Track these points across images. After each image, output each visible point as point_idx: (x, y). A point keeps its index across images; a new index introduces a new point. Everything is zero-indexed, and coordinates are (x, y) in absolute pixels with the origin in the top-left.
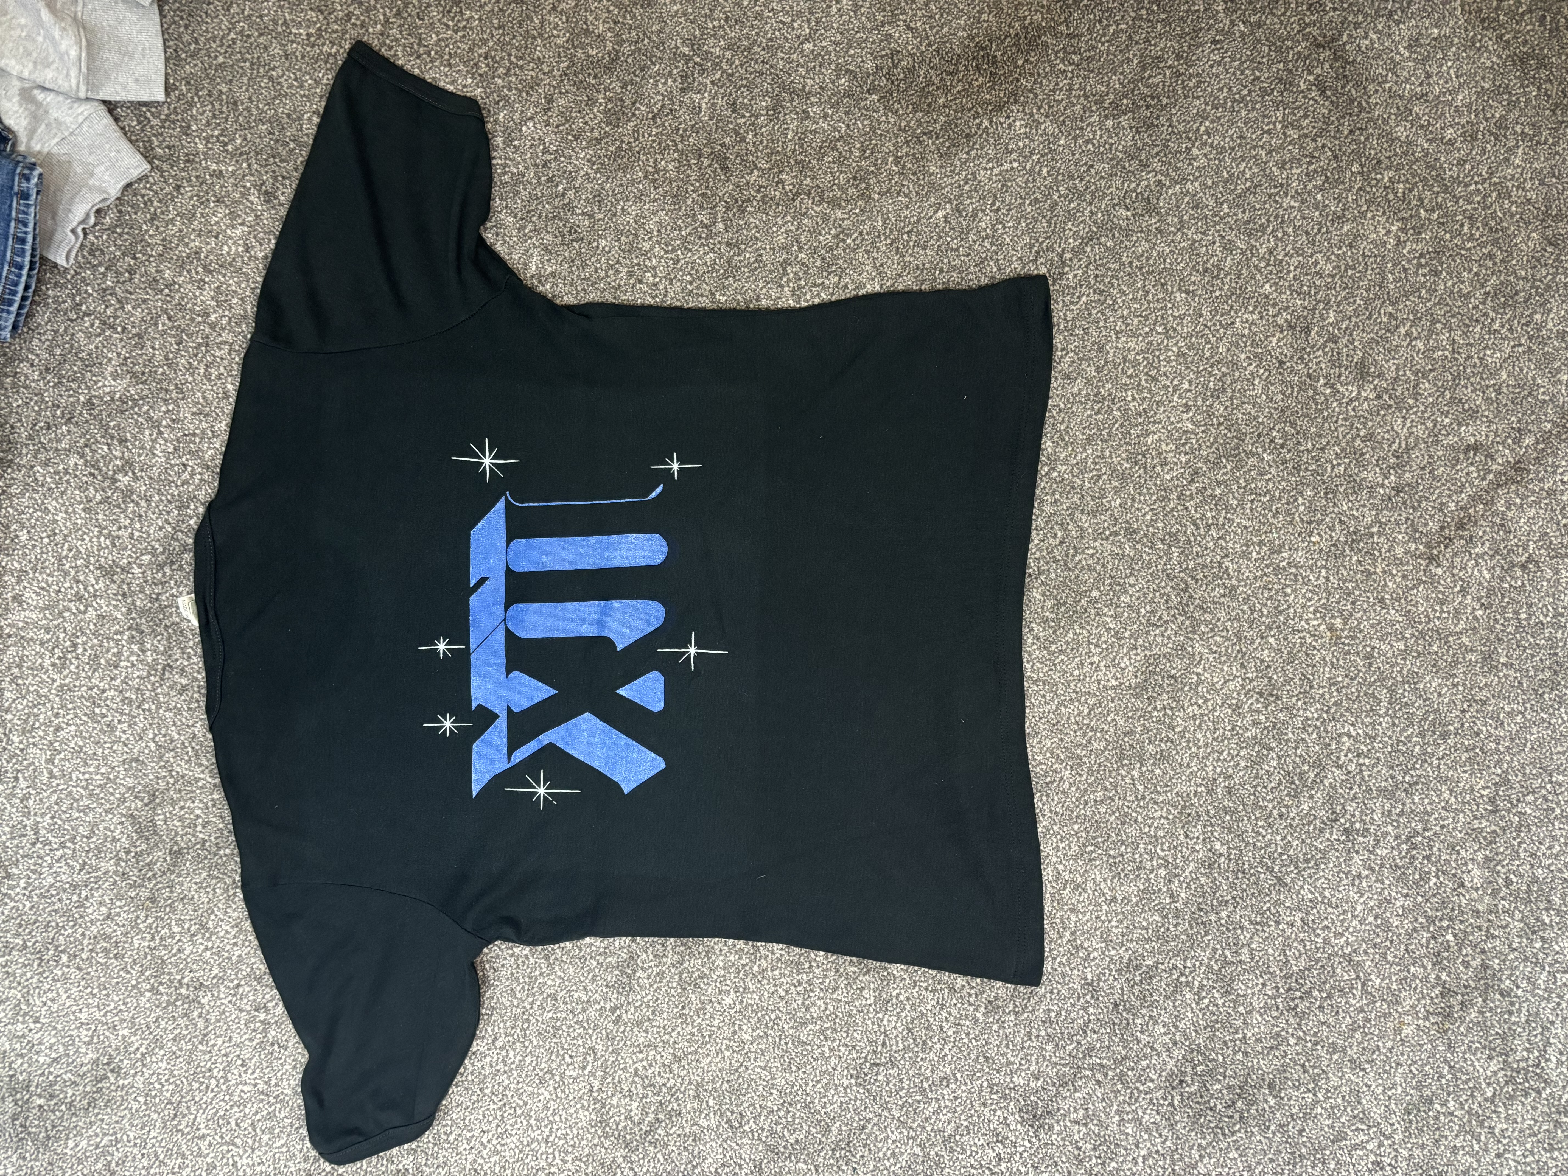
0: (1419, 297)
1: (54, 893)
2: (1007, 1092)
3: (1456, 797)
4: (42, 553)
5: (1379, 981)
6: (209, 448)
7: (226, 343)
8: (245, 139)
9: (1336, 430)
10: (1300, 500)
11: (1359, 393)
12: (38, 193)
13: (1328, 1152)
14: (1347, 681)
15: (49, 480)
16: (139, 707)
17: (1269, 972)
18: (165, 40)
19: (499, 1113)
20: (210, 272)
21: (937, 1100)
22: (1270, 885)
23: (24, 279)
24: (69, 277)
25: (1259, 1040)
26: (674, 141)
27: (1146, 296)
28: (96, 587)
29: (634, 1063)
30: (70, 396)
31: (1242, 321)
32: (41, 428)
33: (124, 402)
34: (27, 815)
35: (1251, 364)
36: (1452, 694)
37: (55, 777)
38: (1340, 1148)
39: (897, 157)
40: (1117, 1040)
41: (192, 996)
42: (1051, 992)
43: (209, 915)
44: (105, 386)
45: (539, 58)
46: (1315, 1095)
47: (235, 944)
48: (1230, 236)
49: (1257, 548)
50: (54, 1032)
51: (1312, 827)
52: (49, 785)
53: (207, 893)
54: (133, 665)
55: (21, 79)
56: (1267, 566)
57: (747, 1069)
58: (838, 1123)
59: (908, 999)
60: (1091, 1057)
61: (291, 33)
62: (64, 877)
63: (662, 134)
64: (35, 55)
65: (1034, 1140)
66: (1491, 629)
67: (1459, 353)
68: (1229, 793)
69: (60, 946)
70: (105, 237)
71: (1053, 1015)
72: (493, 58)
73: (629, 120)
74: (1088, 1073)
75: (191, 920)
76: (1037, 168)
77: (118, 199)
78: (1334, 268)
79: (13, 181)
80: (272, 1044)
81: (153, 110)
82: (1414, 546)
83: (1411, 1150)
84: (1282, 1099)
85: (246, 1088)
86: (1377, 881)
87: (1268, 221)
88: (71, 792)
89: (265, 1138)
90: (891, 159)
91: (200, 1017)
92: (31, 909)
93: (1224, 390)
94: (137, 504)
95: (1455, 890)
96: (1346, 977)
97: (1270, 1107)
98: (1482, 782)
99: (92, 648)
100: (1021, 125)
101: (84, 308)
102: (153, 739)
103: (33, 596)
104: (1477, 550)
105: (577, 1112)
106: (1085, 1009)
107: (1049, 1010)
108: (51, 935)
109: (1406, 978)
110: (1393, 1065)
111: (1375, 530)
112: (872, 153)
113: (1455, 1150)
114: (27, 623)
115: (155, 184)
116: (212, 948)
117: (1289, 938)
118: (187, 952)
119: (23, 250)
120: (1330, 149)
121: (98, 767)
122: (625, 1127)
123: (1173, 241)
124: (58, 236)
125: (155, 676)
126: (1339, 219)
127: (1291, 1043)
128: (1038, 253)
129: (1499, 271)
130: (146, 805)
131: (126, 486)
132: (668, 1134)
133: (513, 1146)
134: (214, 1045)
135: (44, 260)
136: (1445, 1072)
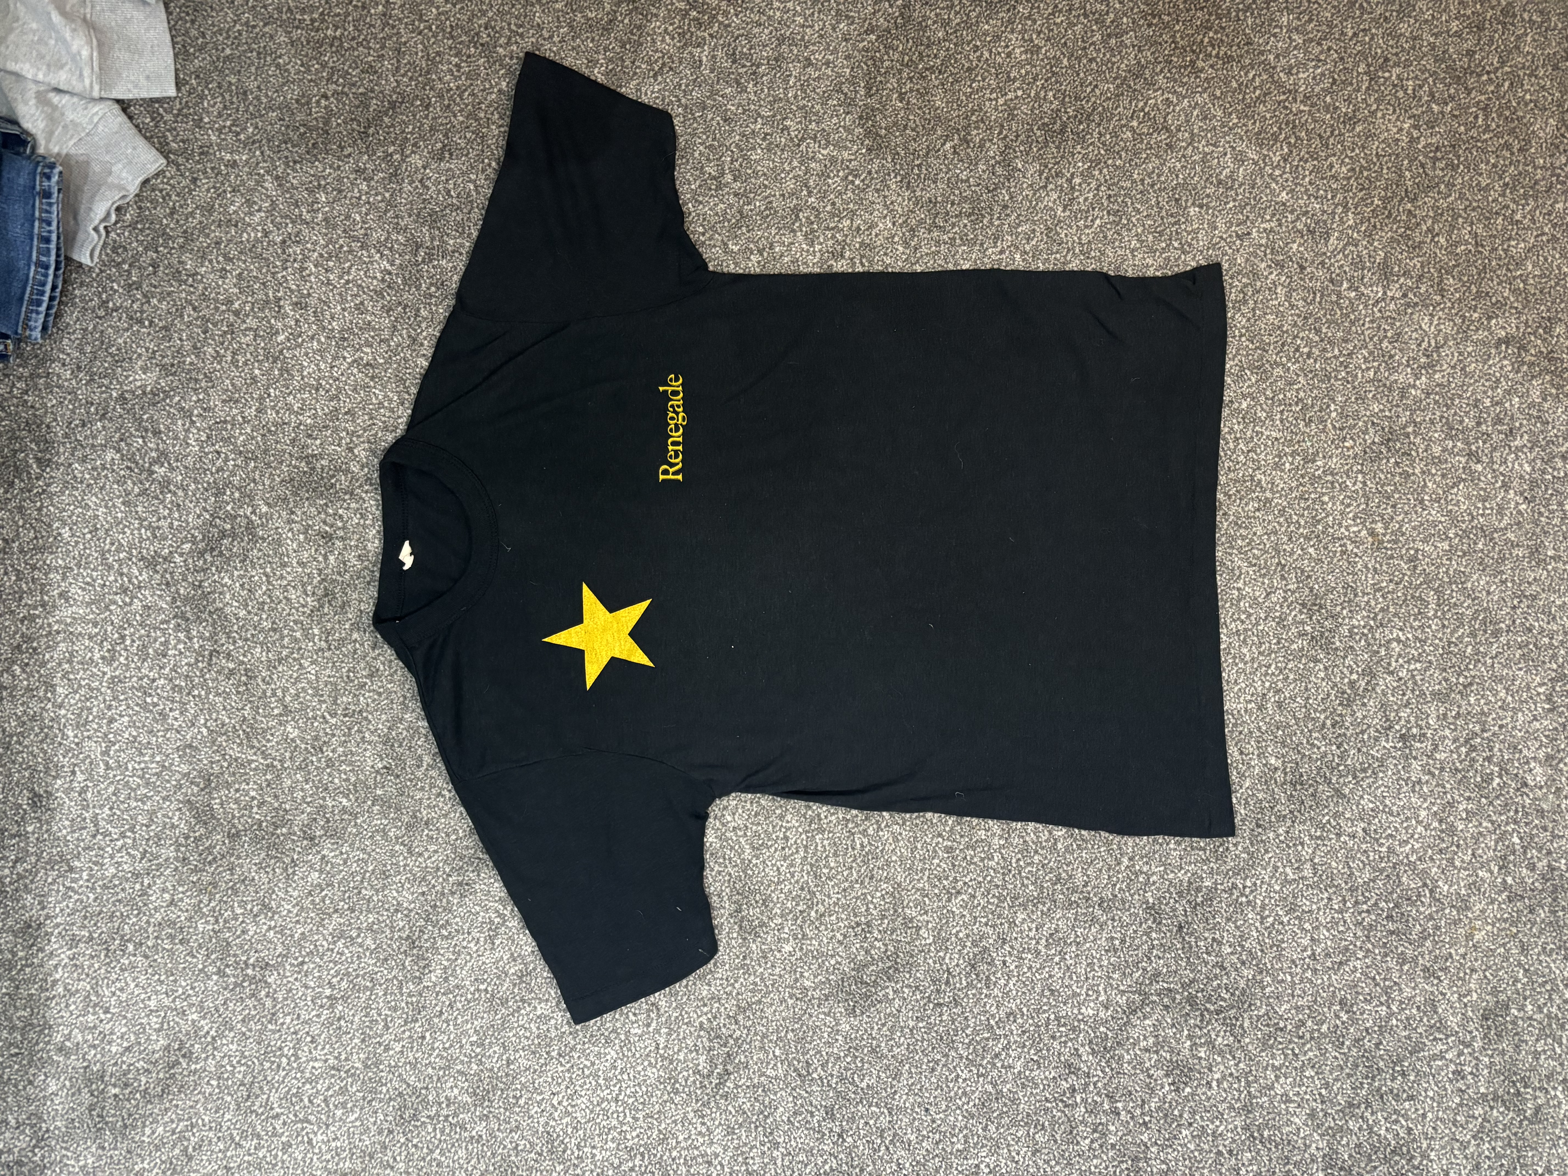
0: (1439, 193)
1: (117, 883)
2: (1076, 1024)
3: (1512, 696)
4: (85, 548)
5: (1446, 888)
6: (241, 434)
7: (250, 329)
8: (257, 127)
9: (1363, 333)
10: (1333, 407)
11: (1385, 293)
12: (59, 191)
13: (1406, 1064)
14: (1392, 586)
15: (87, 476)
16: (189, 694)
17: (1334, 886)
18: (172, 37)
19: (567, 1075)
20: (231, 260)
21: (1006, 1036)
22: (1328, 797)
23: (50, 278)
24: (94, 275)
25: (1328, 955)
26: (676, 96)
27: (1159, 213)
28: (140, 578)
29: (699, 1017)
30: (102, 393)
31: (1258, 231)
32: (77, 426)
33: (155, 395)
34: (86, 808)
35: (1271, 273)
36: (1501, 591)
37: (112, 769)
38: (1418, 1059)
39: (901, 94)
40: (1184, 964)
41: (259, 976)
42: (1113, 920)
43: (271, 895)
44: (135, 380)
45: (538, 25)
46: (1388, 1007)
47: (298, 922)
48: (1241, 146)
49: (1290, 459)
50: (124, 1021)
51: (1366, 737)
52: (106, 777)
53: (267, 873)
54: (181, 653)
55: (37, 82)
56: (1303, 476)
57: (811, 1016)
58: (907, 1066)
59: (968, 936)
60: (1158, 982)
61: (295, 19)
62: (125, 867)
63: (665, 90)
64: (48, 58)
65: (1107, 1070)
66: (1536, 523)
67: (1483, 246)
68: (1280, 707)
69: (125, 935)
70: (126, 234)
71: (1117, 942)
72: (493, 28)
73: (632, 79)
74: (1155, 998)
75: (253, 901)
76: (1042, 94)
77: (137, 195)
78: (1348, 171)
79: (35, 181)
80: (339, 1019)
81: (166, 105)
82: (1451, 444)
83: (1492, 1056)
84: (1354, 1013)
85: (317, 1065)
86: (1438, 785)
87: (1280, 128)
88: (128, 782)
89: (339, 1113)
90: (895, 96)
91: (267, 996)
92: (95, 901)
93: (1245, 302)
94: (175, 494)
95: (1518, 789)
96: (1413, 886)
97: (1343, 1023)
98: (1538, 679)
99: (139, 639)
100: (1021, 53)
101: (111, 305)
102: (205, 725)
103: (79, 591)
104: (1516, 443)
105: (644, 1070)
106: (1147, 934)
107: (1112, 938)
108: (116, 925)
109: (1474, 883)
110: (1468, 971)
111: (1410, 430)
112: (877, 90)
113: (1536, 1055)
114: (74, 618)
115: (172, 178)
116: (275, 927)
117: (1352, 849)
118: (251, 933)
119: (48, 250)
120: (1336, 51)
121: (153, 756)
122: (694, 1082)
123: (1184, 156)
124: (81, 236)
125: (203, 662)
126: (1351, 120)
127: (1360, 956)
128: (1047, 179)
129: (1519, 161)
130: (202, 790)
131: (162, 477)
132: (737, 1087)
133: (583, 1106)
134: (283, 1024)
135: (68, 259)
136: (1520, 976)
